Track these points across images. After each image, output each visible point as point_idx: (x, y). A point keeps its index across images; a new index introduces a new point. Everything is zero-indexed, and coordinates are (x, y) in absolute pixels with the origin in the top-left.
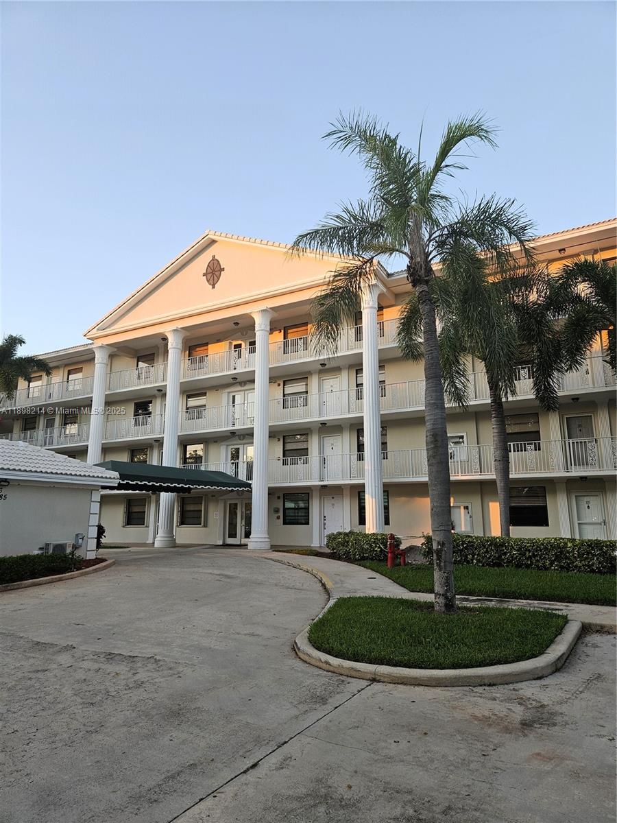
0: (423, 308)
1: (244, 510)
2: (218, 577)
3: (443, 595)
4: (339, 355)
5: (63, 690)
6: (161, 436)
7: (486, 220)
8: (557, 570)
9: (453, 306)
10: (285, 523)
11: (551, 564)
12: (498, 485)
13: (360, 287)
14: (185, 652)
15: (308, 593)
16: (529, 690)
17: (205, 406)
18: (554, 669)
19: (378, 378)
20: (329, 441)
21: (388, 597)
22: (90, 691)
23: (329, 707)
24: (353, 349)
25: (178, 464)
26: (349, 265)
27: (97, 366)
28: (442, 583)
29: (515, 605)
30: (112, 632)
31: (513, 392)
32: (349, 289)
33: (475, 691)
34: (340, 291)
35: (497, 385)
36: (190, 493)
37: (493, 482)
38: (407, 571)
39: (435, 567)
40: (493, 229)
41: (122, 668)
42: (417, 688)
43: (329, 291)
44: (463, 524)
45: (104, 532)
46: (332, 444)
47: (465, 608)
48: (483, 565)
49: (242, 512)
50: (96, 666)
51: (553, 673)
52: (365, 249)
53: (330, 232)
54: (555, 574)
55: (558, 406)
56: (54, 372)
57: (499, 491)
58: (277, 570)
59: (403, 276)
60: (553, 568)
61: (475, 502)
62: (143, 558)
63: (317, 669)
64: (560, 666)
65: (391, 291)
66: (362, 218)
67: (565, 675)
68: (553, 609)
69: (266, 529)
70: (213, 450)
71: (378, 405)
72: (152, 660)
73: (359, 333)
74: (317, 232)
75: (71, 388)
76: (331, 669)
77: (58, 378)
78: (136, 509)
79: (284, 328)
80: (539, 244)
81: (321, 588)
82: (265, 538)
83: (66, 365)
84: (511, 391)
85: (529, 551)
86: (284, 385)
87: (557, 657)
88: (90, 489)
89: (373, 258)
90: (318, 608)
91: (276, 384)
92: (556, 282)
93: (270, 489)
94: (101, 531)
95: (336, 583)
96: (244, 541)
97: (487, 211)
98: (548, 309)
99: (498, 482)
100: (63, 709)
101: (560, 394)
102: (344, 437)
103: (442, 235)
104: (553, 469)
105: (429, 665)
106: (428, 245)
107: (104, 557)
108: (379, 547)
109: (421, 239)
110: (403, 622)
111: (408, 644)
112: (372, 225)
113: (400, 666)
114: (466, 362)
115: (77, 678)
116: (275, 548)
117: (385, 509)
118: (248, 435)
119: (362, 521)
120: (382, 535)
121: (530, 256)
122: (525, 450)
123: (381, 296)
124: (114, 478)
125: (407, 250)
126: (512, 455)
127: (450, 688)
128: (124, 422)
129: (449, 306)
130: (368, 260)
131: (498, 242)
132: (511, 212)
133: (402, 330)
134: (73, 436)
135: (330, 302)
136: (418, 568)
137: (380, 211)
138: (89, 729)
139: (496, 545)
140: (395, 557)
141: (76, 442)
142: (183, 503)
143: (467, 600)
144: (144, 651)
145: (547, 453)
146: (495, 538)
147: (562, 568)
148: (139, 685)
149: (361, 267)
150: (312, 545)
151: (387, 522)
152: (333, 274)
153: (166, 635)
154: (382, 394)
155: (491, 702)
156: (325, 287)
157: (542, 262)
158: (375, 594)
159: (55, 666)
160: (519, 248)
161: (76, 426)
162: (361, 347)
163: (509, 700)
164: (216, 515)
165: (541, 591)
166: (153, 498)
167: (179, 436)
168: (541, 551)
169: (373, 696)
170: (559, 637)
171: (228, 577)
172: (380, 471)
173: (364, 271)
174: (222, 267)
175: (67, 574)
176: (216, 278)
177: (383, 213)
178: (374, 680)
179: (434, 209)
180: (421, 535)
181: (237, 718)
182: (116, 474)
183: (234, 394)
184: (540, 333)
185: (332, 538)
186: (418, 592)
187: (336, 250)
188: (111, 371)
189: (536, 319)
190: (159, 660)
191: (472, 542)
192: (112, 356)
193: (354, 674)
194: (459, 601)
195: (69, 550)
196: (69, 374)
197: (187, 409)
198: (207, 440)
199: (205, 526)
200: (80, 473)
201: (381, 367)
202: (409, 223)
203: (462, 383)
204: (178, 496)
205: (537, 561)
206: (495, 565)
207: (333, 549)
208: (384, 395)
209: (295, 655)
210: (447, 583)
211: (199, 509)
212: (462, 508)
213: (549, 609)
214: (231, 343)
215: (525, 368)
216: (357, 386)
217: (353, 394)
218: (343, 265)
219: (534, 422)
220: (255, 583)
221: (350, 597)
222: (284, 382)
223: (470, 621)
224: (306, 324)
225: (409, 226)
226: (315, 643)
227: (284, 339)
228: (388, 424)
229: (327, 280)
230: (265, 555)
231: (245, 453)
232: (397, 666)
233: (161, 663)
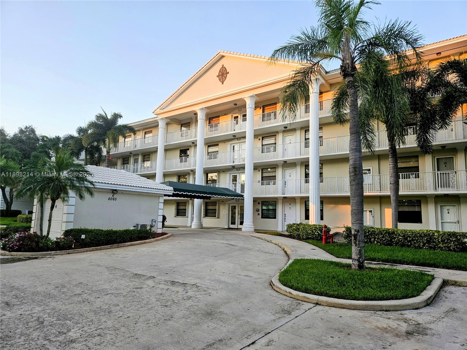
0: (350, 91)
1: (239, 210)
2: (227, 245)
3: (357, 260)
4: (296, 121)
5: (151, 298)
6: (194, 168)
7: (392, 35)
8: (428, 249)
9: (369, 89)
10: (262, 217)
11: (424, 245)
12: (392, 198)
13: (310, 80)
14: (212, 282)
15: (277, 256)
16: (410, 315)
17: (218, 151)
18: (426, 304)
19: (318, 135)
20: (288, 172)
21: (324, 260)
22: (164, 300)
23: (292, 316)
24: (303, 118)
25: (203, 184)
26: (305, 67)
27: (160, 129)
28: (357, 253)
29: (401, 268)
30: (173, 270)
31: (404, 143)
32: (304, 81)
33: (377, 313)
34: (299, 82)
35: (393, 139)
36: (210, 199)
37: (388, 197)
38: (334, 246)
39: (353, 244)
40: (396, 41)
41: (180, 289)
42: (342, 310)
43: (292, 83)
44: (368, 221)
45: (166, 219)
46: (290, 174)
47: (370, 268)
48: (381, 245)
49: (238, 211)
50: (166, 287)
51: (425, 306)
52: (315, 56)
53: (293, 47)
54: (426, 252)
55: (432, 151)
56: (137, 133)
57: (392, 202)
58: (258, 243)
59: (338, 72)
60: (425, 248)
61: (376, 208)
62: (187, 234)
63: (284, 296)
64: (429, 303)
65: (328, 82)
66: (313, 37)
67: (432, 308)
68: (425, 271)
69: (252, 220)
70: (222, 175)
71: (318, 151)
72: (195, 286)
73: (307, 109)
74: (285, 47)
75: (146, 142)
76: (292, 296)
77: (140, 136)
78: (181, 207)
79: (263, 106)
80: (425, 49)
81: (284, 254)
82: (251, 225)
83: (144, 129)
84: (402, 142)
85: (410, 237)
86: (262, 139)
87: (428, 298)
88: (158, 196)
89: (319, 62)
90: (283, 264)
91: (258, 139)
92: (435, 74)
93: (254, 198)
94: (164, 218)
95: (293, 251)
96: (240, 226)
97: (392, 30)
98: (428, 91)
99: (392, 196)
100: (152, 307)
101: (434, 144)
102: (297, 170)
103: (363, 46)
104: (427, 189)
105: (350, 298)
106: (354, 53)
107: (166, 232)
108: (317, 232)
109: (349, 49)
110: (333, 273)
111: (337, 286)
112: (319, 42)
113: (332, 297)
114: (374, 124)
115: (157, 292)
116: (257, 231)
117: (321, 211)
118: (242, 168)
119: (307, 217)
120: (319, 225)
121: (419, 57)
122: (409, 178)
123: (321, 86)
124: (171, 190)
125: (340, 56)
126: (401, 180)
127: (362, 311)
128: (174, 160)
129: (366, 89)
130: (316, 63)
131: (399, 49)
132: (408, 30)
133: (334, 106)
134: (148, 167)
135: (292, 89)
136: (341, 245)
137: (324, 33)
138: (166, 318)
139: (389, 233)
140: (327, 238)
141: (150, 171)
142: (206, 204)
143: (371, 264)
144: (190, 281)
145: (423, 179)
146: (389, 229)
147: (431, 248)
148: (189, 298)
149: (311, 68)
150: (278, 230)
151: (322, 219)
152: (294, 72)
153: (201, 273)
154: (321, 144)
155: (387, 320)
156: (289, 81)
157: (426, 61)
158: (316, 258)
159: (146, 286)
160: (412, 53)
161: (149, 162)
162: (309, 116)
163: (398, 319)
164: (224, 211)
165: (417, 260)
166: (190, 202)
167: (204, 168)
168: (417, 237)
169: (317, 312)
170: (429, 287)
171: (232, 245)
172: (319, 189)
173: (313, 70)
174: (228, 72)
175: (148, 240)
176: (224, 78)
177: (326, 34)
178: (317, 304)
179: (358, 30)
180: (343, 226)
181: (242, 318)
182: (172, 188)
183: (233, 145)
184: (423, 106)
185: (290, 226)
186: (341, 258)
187: (297, 57)
188: (167, 132)
189: (420, 97)
190: (199, 286)
191: (374, 231)
192: (167, 124)
193: (306, 300)
194: (366, 264)
195: (148, 228)
196: (145, 134)
197: (208, 153)
198: (219, 171)
199: (218, 218)
200: (153, 187)
201: (321, 128)
202: (343, 39)
203: (372, 137)
204: (204, 201)
205: (415, 243)
206: (388, 245)
207: (290, 233)
208: (321, 145)
209: (271, 288)
210: (360, 253)
211: (215, 208)
212: (368, 212)
213: (422, 271)
214: (232, 116)
215: (412, 128)
216: (306, 139)
217: (303, 144)
218: (301, 66)
219: (415, 161)
220: (247, 249)
221: (301, 259)
222: (263, 138)
223: (374, 275)
224: (276, 104)
225: (342, 41)
226: (283, 282)
227: (263, 113)
228: (324, 162)
229: (291, 76)
230: (252, 235)
231: (240, 178)
232: (331, 297)
233: (200, 288)
